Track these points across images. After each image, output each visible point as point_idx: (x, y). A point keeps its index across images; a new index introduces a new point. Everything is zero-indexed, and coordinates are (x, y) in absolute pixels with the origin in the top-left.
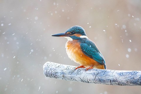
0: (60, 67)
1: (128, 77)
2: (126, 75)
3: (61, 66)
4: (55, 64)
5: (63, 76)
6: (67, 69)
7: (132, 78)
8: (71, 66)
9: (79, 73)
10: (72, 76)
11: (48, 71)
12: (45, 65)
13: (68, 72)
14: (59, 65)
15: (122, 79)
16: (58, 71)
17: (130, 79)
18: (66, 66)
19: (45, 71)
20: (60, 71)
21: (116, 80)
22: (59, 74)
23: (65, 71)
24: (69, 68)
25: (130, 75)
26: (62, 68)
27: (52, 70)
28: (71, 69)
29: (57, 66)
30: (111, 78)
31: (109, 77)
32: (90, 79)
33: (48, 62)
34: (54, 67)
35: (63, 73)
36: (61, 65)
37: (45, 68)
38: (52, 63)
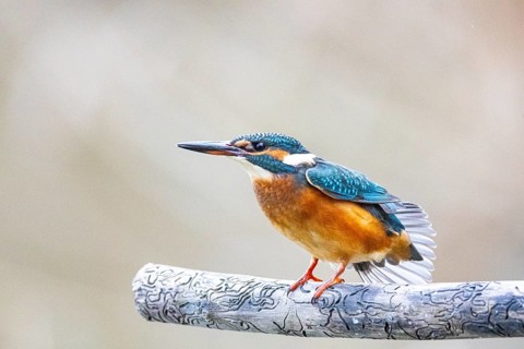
0: (194, 282)
1: (451, 306)
2: (444, 301)
3: (198, 277)
4: (177, 270)
5: (209, 316)
6: (223, 289)
7: (464, 312)
8: (236, 276)
9: (268, 300)
10: (244, 313)
11: (152, 298)
12: (137, 278)
13: (229, 298)
14: (192, 273)
15: (426, 316)
16: (189, 300)
17: (458, 315)
18: (215, 279)
19: (142, 301)
20: (198, 298)
21: (409, 320)
22: (192, 310)
23: (216, 295)
24: (230, 285)
25: (458, 301)
26: (202, 285)
27: (168, 296)
28: (237, 288)
29: (182, 281)
30: (389, 316)
31: (380, 311)
32: (309, 323)
33: (150, 266)
34: (172, 284)
35: (210, 305)
36: (200, 272)
37: (140, 290)
38: (163, 267)
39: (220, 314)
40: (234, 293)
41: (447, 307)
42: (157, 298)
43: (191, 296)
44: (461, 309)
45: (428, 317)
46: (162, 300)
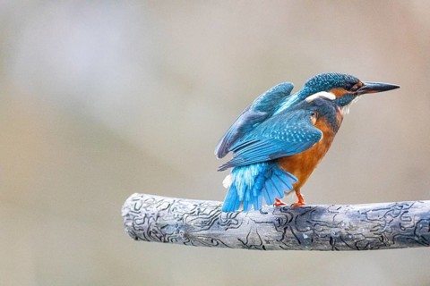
0: (172, 207)
1: (384, 222)
2: (376, 218)
3: (176, 203)
4: (158, 198)
5: (185, 235)
6: (196, 213)
7: (394, 226)
8: (207, 202)
9: (233, 221)
10: (214, 232)
11: (138, 222)
12: (125, 205)
13: (201, 220)
14: (170, 200)
15: (363, 231)
16: (168, 222)
17: (390, 229)
18: (189, 205)
19: (130, 224)
21: (349, 234)
22: (171, 231)
23: (190, 218)
24: (202, 210)
25: (389, 218)
26: (179, 210)
27: (151, 220)
28: (207, 211)
29: (162, 207)
30: (333, 232)
31: (325, 227)
32: (267, 239)
33: (135, 195)
34: (154, 210)
35: (186, 227)
36: (177, 200)
37: (128, 215)
38: (147, 197)
39: (194, 233)
40: (205, 216)
41: (381, 223)
42: (142, 221)
43: (169, 219)
44: (392, 224)
45: (365, 232)
46: (146, 223)
